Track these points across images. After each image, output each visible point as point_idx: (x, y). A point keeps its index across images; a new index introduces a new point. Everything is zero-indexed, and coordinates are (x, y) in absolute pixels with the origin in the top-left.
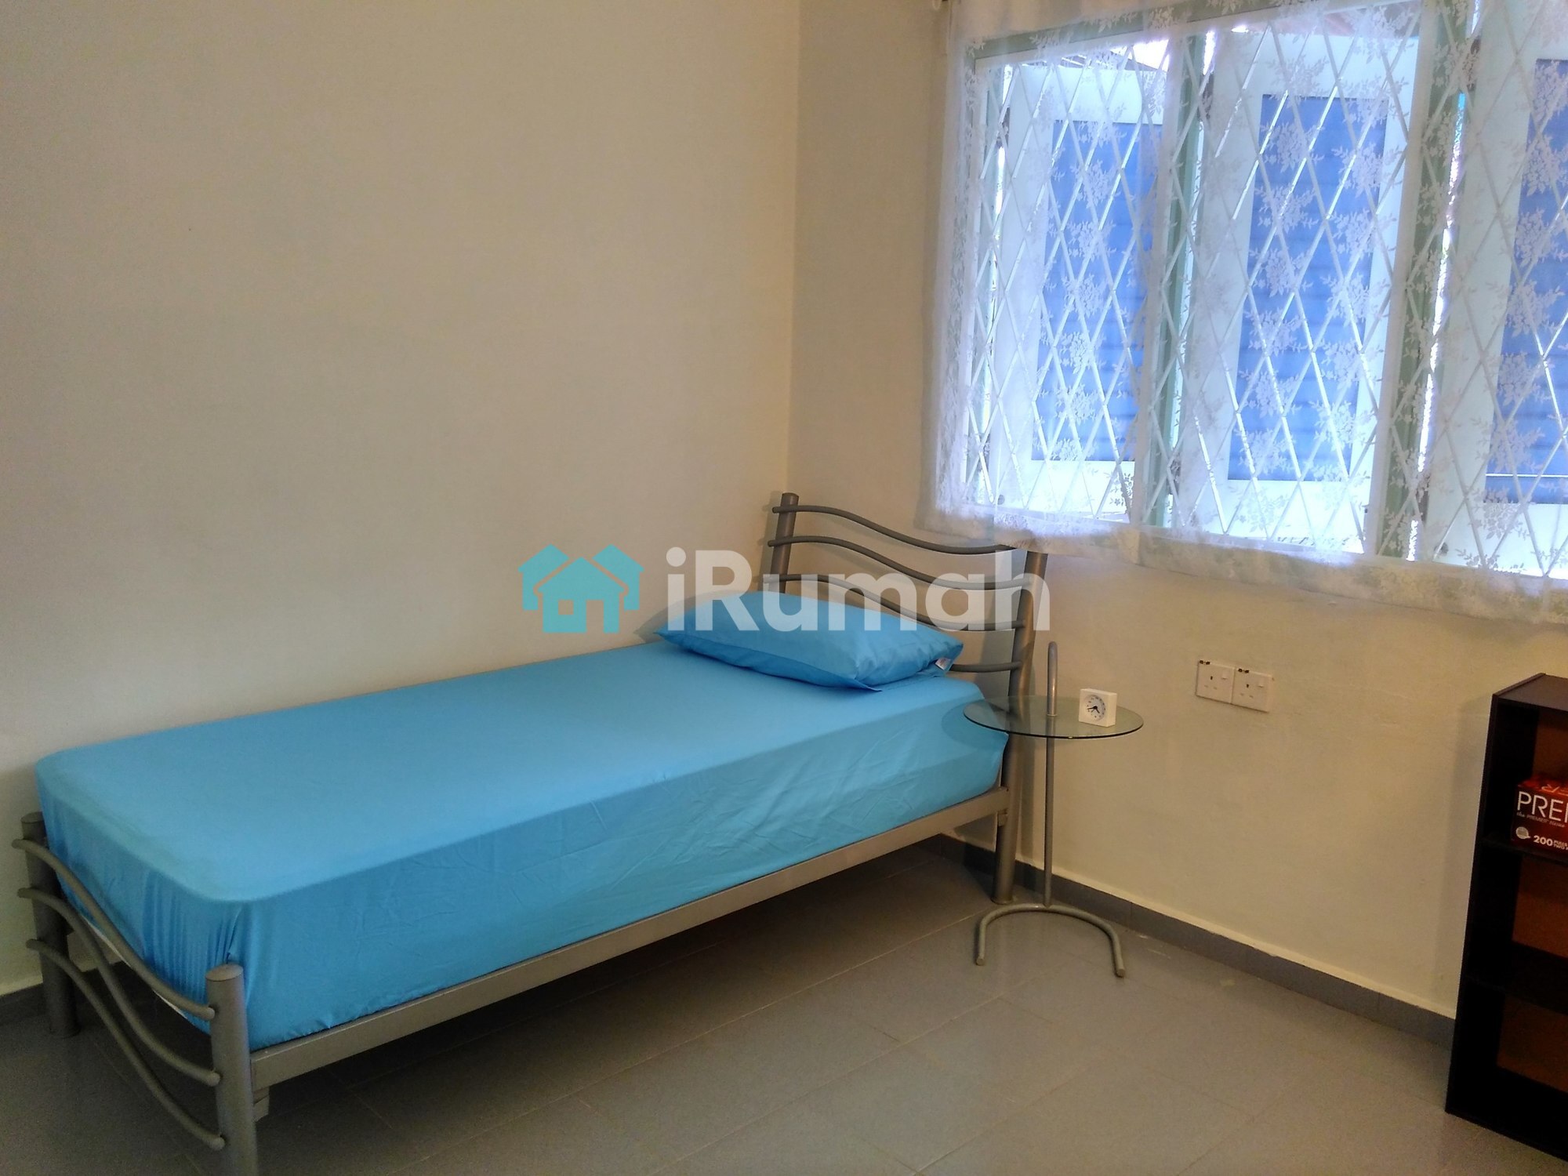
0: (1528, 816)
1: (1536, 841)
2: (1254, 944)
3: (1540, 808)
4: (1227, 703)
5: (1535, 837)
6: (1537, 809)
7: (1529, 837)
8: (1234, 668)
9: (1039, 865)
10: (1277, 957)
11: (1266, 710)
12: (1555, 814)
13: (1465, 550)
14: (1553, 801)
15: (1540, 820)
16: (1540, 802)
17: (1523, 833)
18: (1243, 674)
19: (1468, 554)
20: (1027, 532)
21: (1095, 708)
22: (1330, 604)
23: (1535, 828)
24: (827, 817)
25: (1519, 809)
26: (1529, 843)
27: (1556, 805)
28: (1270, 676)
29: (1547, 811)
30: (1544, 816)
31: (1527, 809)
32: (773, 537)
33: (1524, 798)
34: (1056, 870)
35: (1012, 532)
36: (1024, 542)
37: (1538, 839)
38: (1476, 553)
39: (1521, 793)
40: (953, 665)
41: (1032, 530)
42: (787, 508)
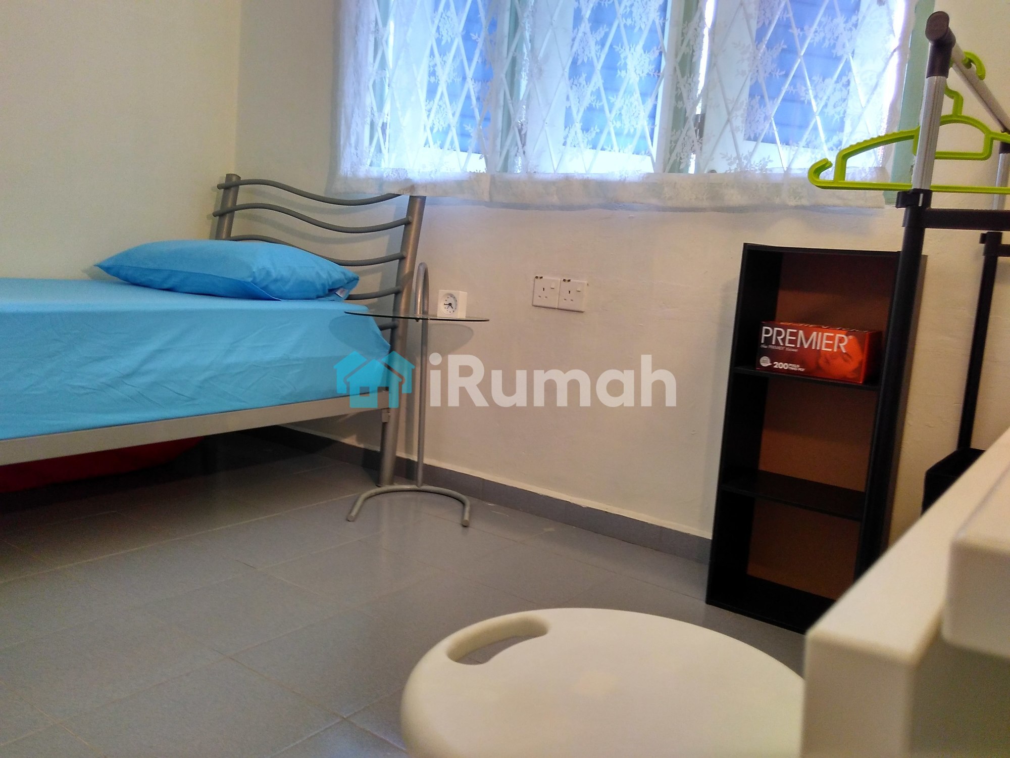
0: (770, 346)
1: (775, 367)
2: (571, 500)
3: (779, 338)
4: (555, 309)
5: (775, 363)
6: (777, 339)
7: (770, 364)
8: (560, 279)
9: (415, 458)
10: (588, 508)
11: (582, 310)
12: (791, 342)
13: (727, 154)
14: (789, 330)
15: (779, 348)
16: (779, 333)
17: (765, 362)
18: (566, 283)
19: (729, 156)
20: (407, 180)
21: (450, 304)
22: (630, 218)
23: (775, 356)
24: (206, 380)
25: (762, 342)
26: (770, 368)
27: (792, 334)
28: (586, 282)
29: (784, 340)
30: (782, 344)
31: (768, 340)
32: (219, 209)
33: (769, 332)
34: (427, 461)
35: (396, 182)
36: (406, 189)
37: (778, 365)
38: (734, 155)
39: (765, 328)
40: (350, 295)
41: (411, 178)
42: (230, 185)
